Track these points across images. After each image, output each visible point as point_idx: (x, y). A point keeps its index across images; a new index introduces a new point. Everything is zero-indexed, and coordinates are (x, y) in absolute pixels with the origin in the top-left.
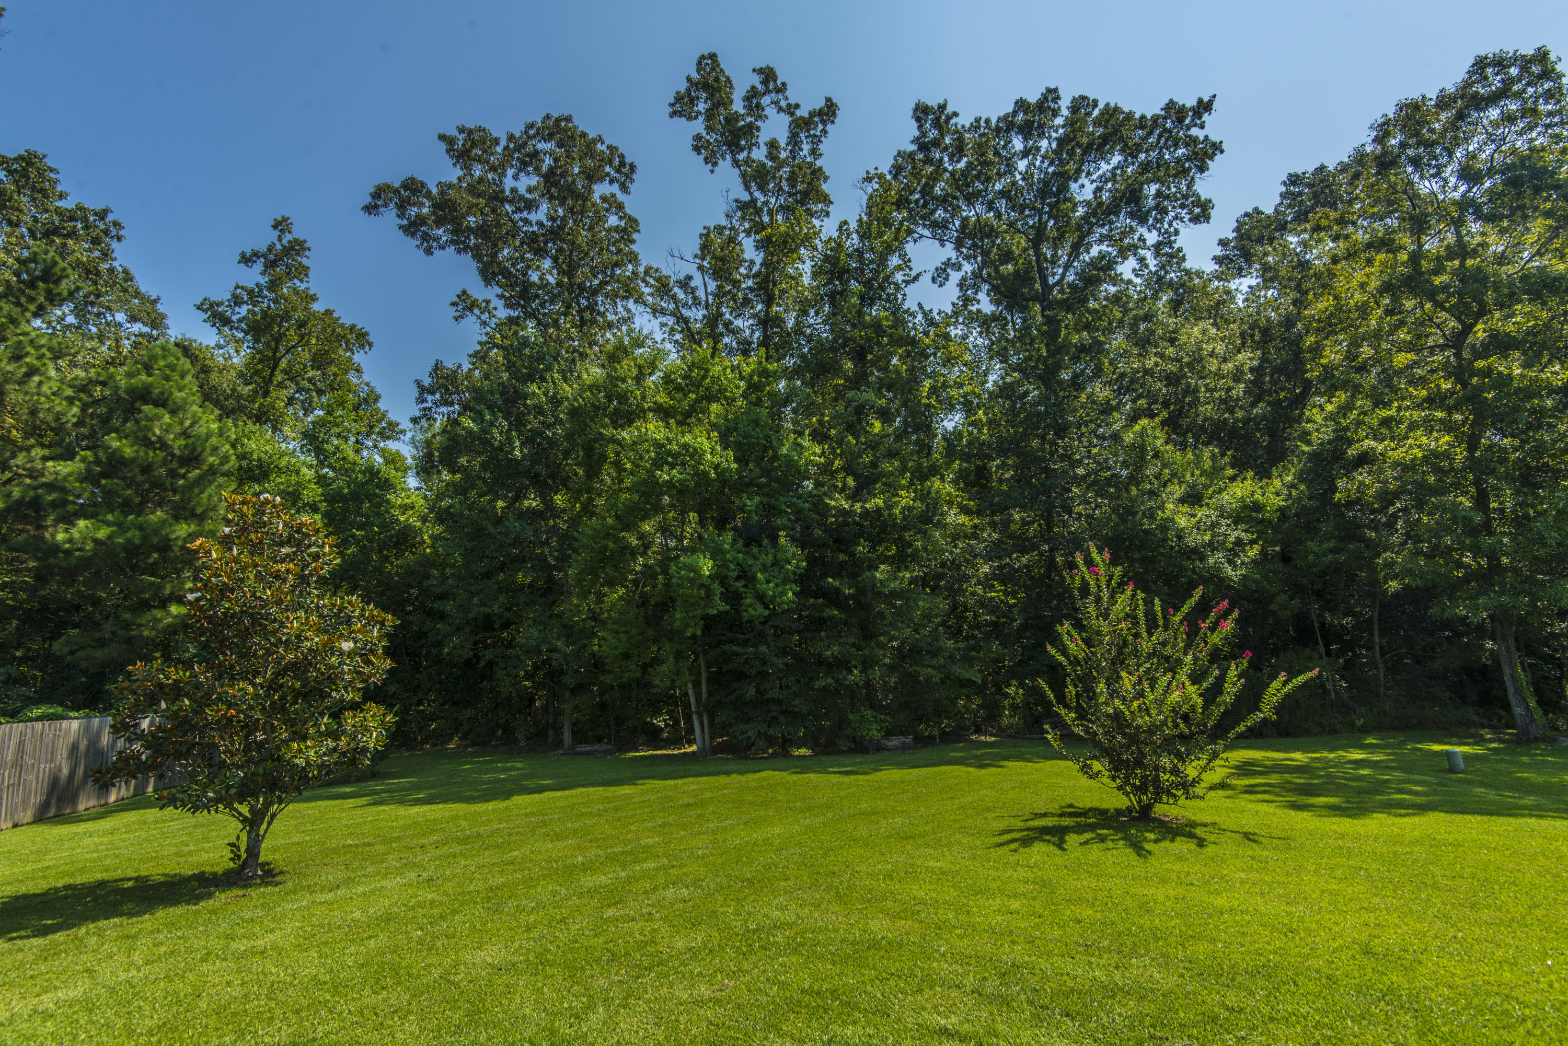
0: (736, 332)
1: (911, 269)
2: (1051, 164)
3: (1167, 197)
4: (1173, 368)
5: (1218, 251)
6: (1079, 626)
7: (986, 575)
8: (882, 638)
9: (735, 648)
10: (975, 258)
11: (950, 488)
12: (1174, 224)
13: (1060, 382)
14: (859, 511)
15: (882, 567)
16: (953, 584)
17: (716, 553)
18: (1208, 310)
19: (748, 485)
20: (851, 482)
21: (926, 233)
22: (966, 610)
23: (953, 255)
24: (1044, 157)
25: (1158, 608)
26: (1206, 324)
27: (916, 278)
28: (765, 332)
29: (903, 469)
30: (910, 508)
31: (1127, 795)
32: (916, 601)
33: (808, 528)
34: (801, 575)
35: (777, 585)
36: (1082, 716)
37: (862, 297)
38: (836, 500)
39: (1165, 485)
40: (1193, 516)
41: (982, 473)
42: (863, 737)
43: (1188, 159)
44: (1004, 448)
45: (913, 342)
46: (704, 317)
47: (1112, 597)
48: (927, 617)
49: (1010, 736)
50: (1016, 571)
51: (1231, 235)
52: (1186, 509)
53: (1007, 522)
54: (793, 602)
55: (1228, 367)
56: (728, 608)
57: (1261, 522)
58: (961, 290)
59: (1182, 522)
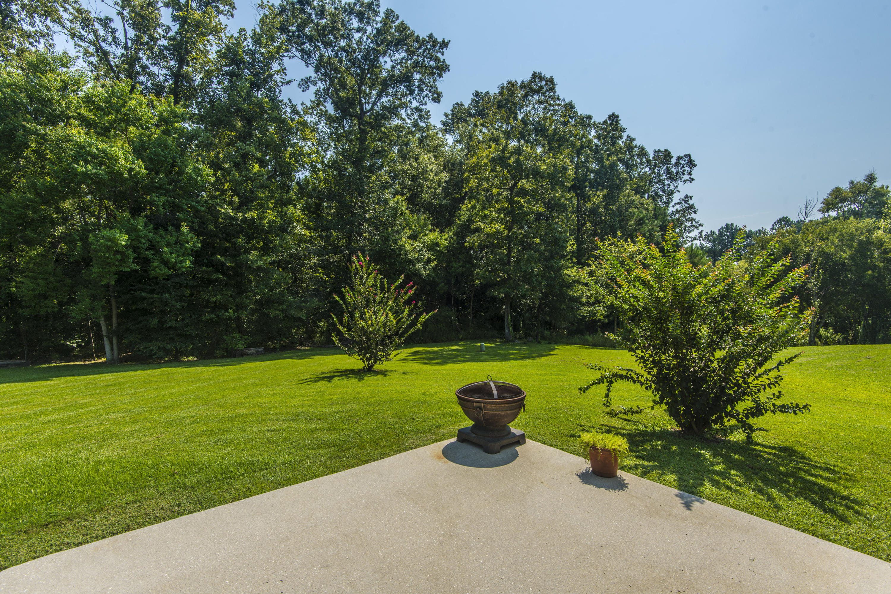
0: (151, 75)
1: (286, 75)
2: (372, 42)
3: (424, 83)
4: (414, 173)
5: (443, 118)
6: (352, 289)
7: (315, 263)
8: (249, 293)
9: (144, 294)
10: (326, 81)
11: (299, 213)
12: (425, 99)
13: (363, 167)
14: (240, 218)
15: (253, 252)
16: (296, 267)
17: (130, 230)
18: (434, 148)
19: (157, 188)
20: (236, 199)
21: (298, 54)
22: (302, 282)
23: (313, 75)
24: (368, 38)
25: (386, 283)
26: (431, 155)
27: (289, 82)
28: (176, 82)
29: (271, 197)
30: (274, 221)
31: (364, 362)
32: (272, 273)
33: (204, 223)
34: (197, 251)
35: (178, 256)
36: (349, 329)
37: (252, 84)
38: (224, 208)
39: (403, 229)
40: (413, 245)
41: (319, 206)
42: (232, 348)
43: (435, 68)
44: (331, 197)
45: (284, 121)
46: (123, 55)
47: (368, 277)
48: (279, 284)
49: (318, 347)
50: (331, 263)
51: (450, 113)
52: (410, 241)
53: (329, 237)
54: (190, 267)
55: (437, 178)
56: (138, 267)
57: (439, 251)
58: (316, 97)
59: (408, 247)
